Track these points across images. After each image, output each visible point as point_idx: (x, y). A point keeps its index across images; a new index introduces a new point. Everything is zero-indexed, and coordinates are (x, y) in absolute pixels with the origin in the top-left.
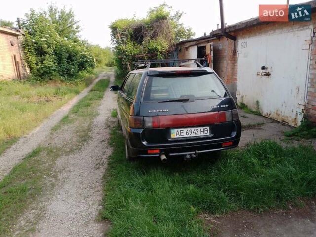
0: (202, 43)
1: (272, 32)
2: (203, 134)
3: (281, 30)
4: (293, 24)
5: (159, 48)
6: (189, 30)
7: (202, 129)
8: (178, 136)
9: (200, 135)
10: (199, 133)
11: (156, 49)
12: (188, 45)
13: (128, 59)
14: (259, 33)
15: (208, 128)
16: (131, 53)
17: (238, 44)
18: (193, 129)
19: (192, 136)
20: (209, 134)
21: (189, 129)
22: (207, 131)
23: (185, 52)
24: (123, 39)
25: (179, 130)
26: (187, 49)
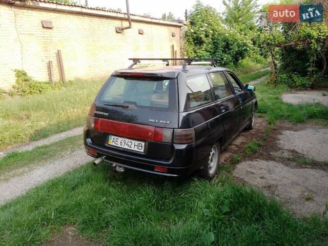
2: (136, 149)
7: (137, 143)
9: (132, 149)
10: (133, 146)
13: (270, 48)
15: (143, 144)
18: (127, 140)
19: (125, 147)
20: (142, 151)
21: (123, 139)
22: (142, 147)
25: (115, 137)
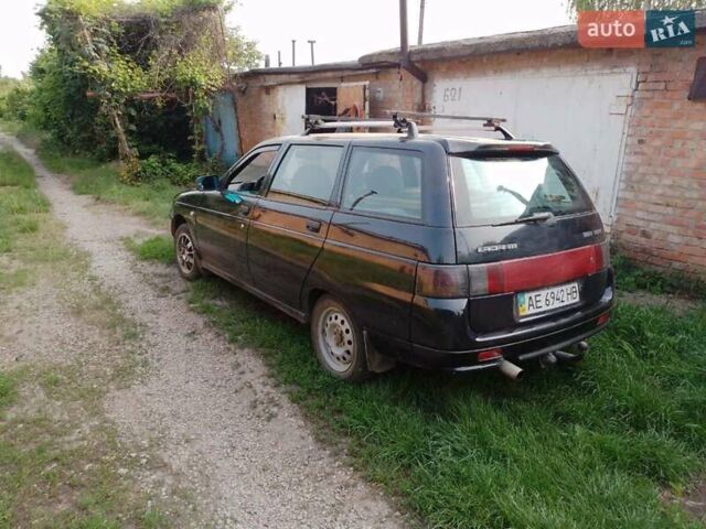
0: (327, 80)
1: (531, 71)
2: (570, 301)
3: (555, 71)
4: (588, 61)
5: (202, 80)
6: (250, 45)
7: (569, 288)
8: (532, 311)
9: (566, 303)
10: (565, 298)
11: (193, 83)
12: (271, 81)
13: (117, 101)
14: (495, 72)
15: (576, 285)
16: (126, 87)
17: (432, 92)
18: (555, 290)
19: (555, 306)
20: (578, 299)
21: (550, 291)
22: (576, 292)
23: (259, 96)
24: (100, 45)
26: (268, 90)
